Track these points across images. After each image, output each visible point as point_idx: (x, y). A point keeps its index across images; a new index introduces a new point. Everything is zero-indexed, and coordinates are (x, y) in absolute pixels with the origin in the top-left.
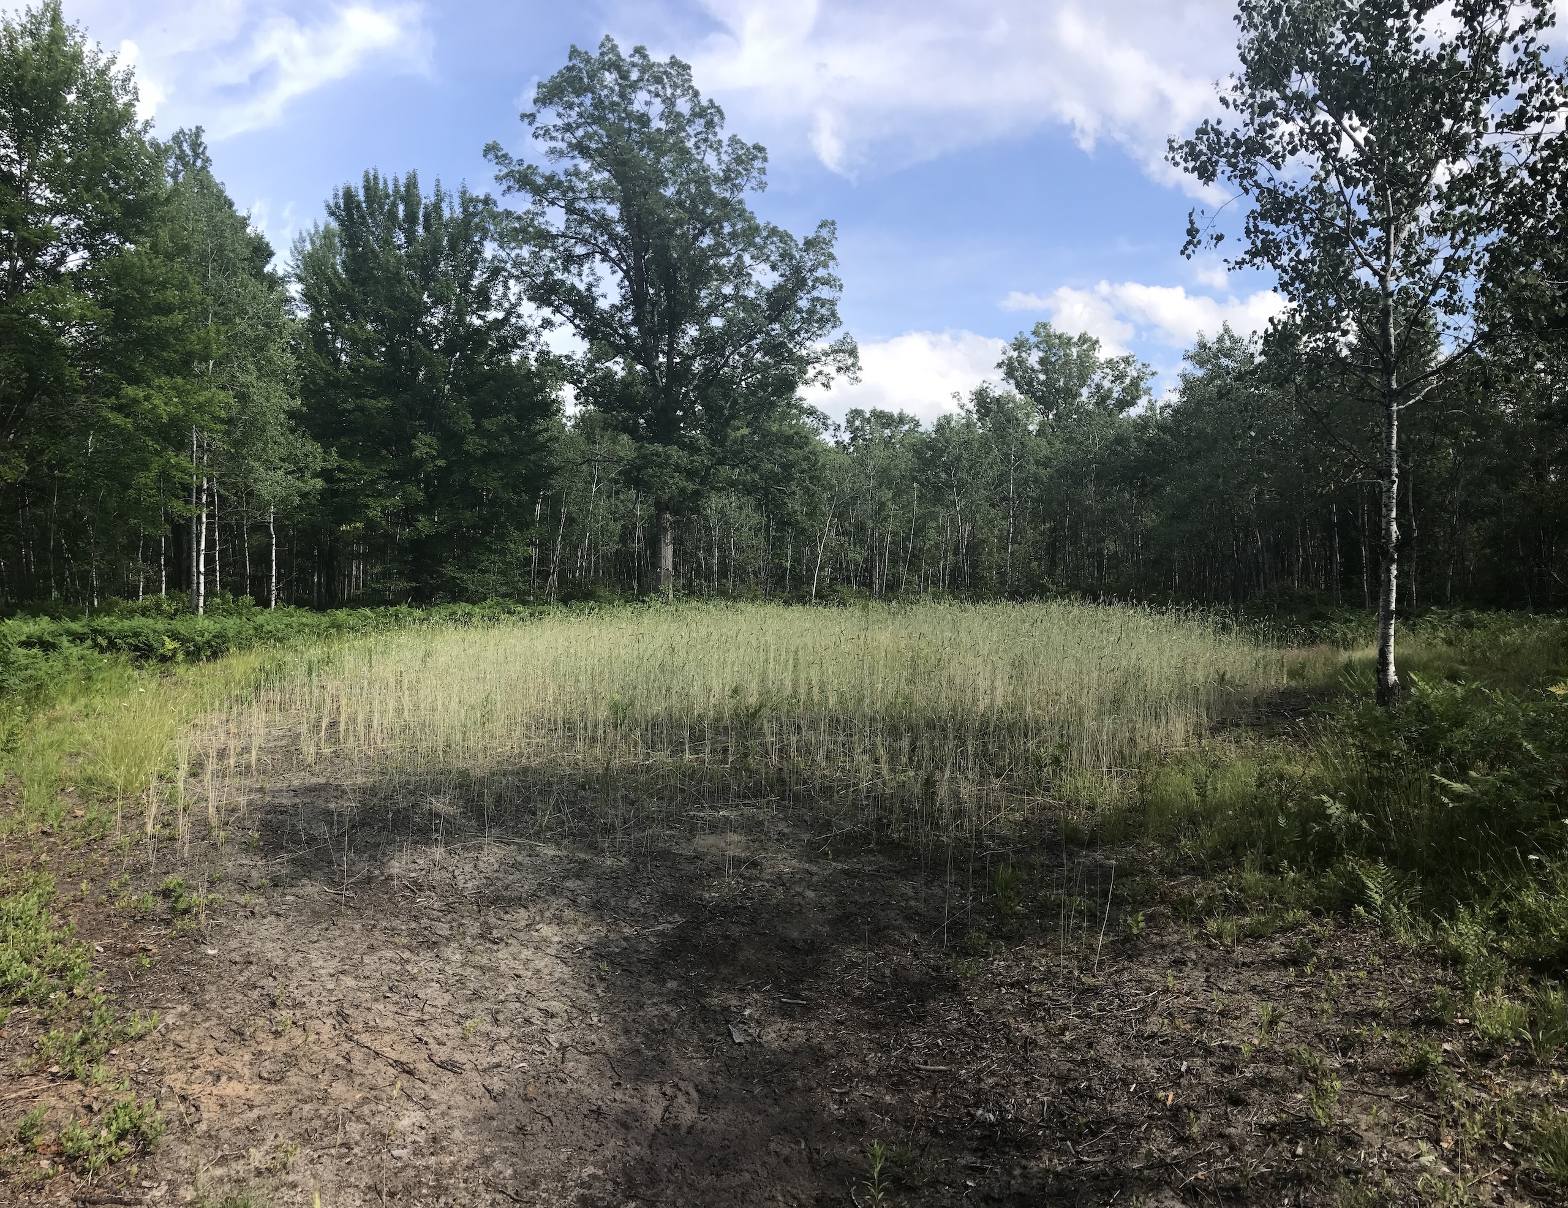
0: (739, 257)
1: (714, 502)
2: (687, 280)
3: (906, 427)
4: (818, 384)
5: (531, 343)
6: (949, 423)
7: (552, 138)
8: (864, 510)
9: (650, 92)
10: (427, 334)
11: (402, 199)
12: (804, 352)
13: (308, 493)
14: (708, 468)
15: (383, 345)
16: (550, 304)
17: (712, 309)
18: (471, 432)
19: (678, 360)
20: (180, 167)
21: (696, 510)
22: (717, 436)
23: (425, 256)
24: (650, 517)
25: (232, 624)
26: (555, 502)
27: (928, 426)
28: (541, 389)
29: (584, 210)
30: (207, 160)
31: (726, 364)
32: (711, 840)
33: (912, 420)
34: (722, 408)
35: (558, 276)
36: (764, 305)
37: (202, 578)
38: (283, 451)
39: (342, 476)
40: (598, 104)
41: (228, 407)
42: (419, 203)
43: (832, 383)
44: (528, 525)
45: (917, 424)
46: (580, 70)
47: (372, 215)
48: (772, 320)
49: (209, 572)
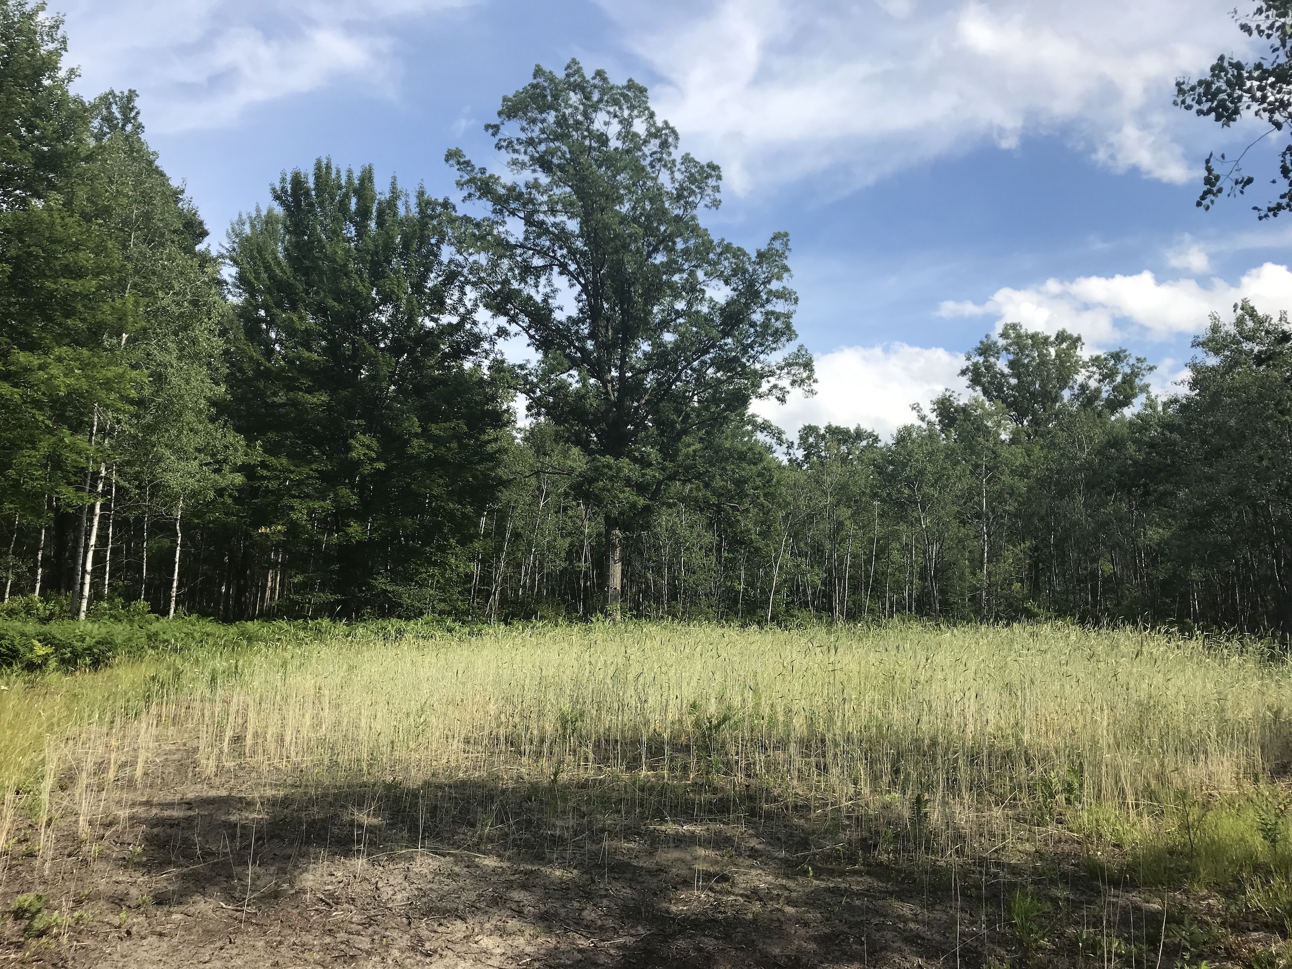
0: (692, 274)
1: (664, 519)
2: (641, 295)
3: (864, 443)
4: (772, 398)
5: (485, 351)
6: (910, 435)
7: (515, 151)
8: (820, 529)
9: (609, 112)
10: (373, 331)
11: (356, 192)
12: (758, 366)
13: (224, 489)
14: (660, 483)
15: (325, 339)
16: (506, 314)
17: (664, 325)
18: (416, 435)
19: (630, 374)
20: (106, 129)
21: (647, 527)
22: (668, 452)
23: (377, 253)
24: (599, 535)
25: (120, 630)
26: (501, 517)
27: (887, 439)
28: (493, 398)
29: (543, 222)
30: (140, 127)
31: (678, 378)
32: (675, 854)
33: (871, 435)
34: (674, 422)
35: (515, 285)
36: (718, 320)
37: (88, 578)
38: (199, 441)
39: (265, 473)
40: (562, 121)
41: (140, 387)
42: (373, 199)
43: (787, 397)
44: (472, 538)
45: (876, 439)
46: (544, 88)
47: (321, 204)
48: (725, 334)
49: (98, 573)
